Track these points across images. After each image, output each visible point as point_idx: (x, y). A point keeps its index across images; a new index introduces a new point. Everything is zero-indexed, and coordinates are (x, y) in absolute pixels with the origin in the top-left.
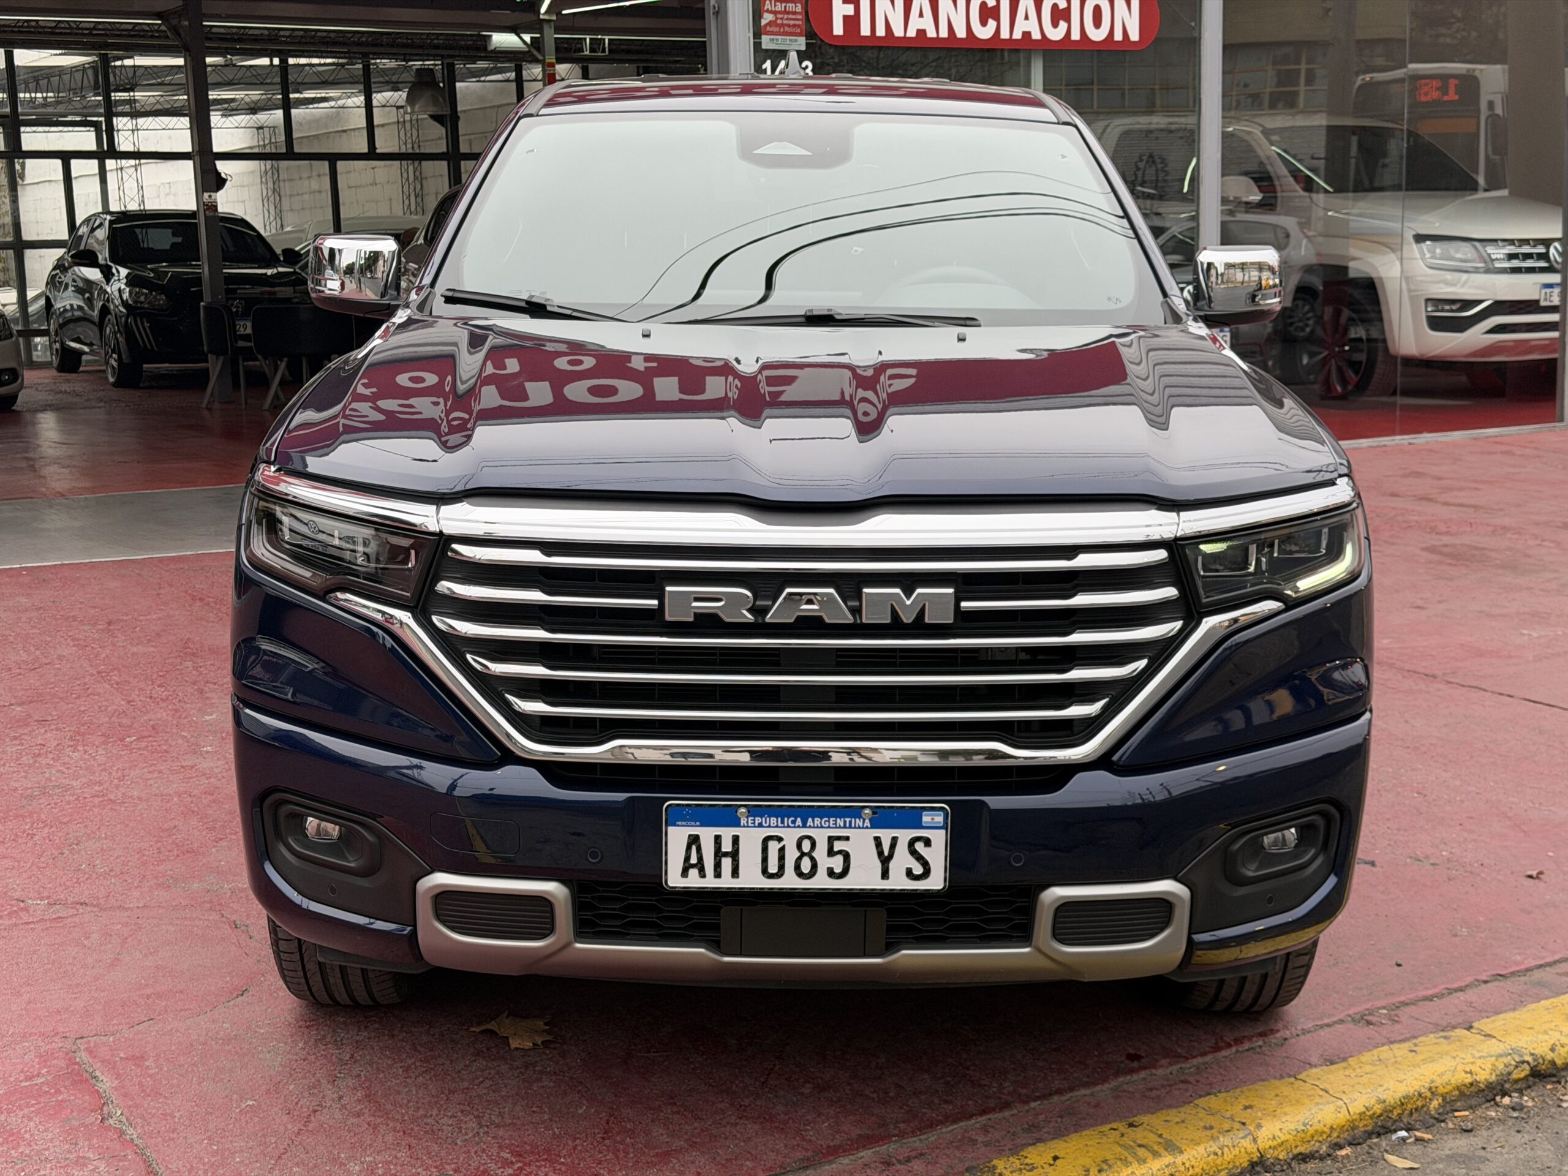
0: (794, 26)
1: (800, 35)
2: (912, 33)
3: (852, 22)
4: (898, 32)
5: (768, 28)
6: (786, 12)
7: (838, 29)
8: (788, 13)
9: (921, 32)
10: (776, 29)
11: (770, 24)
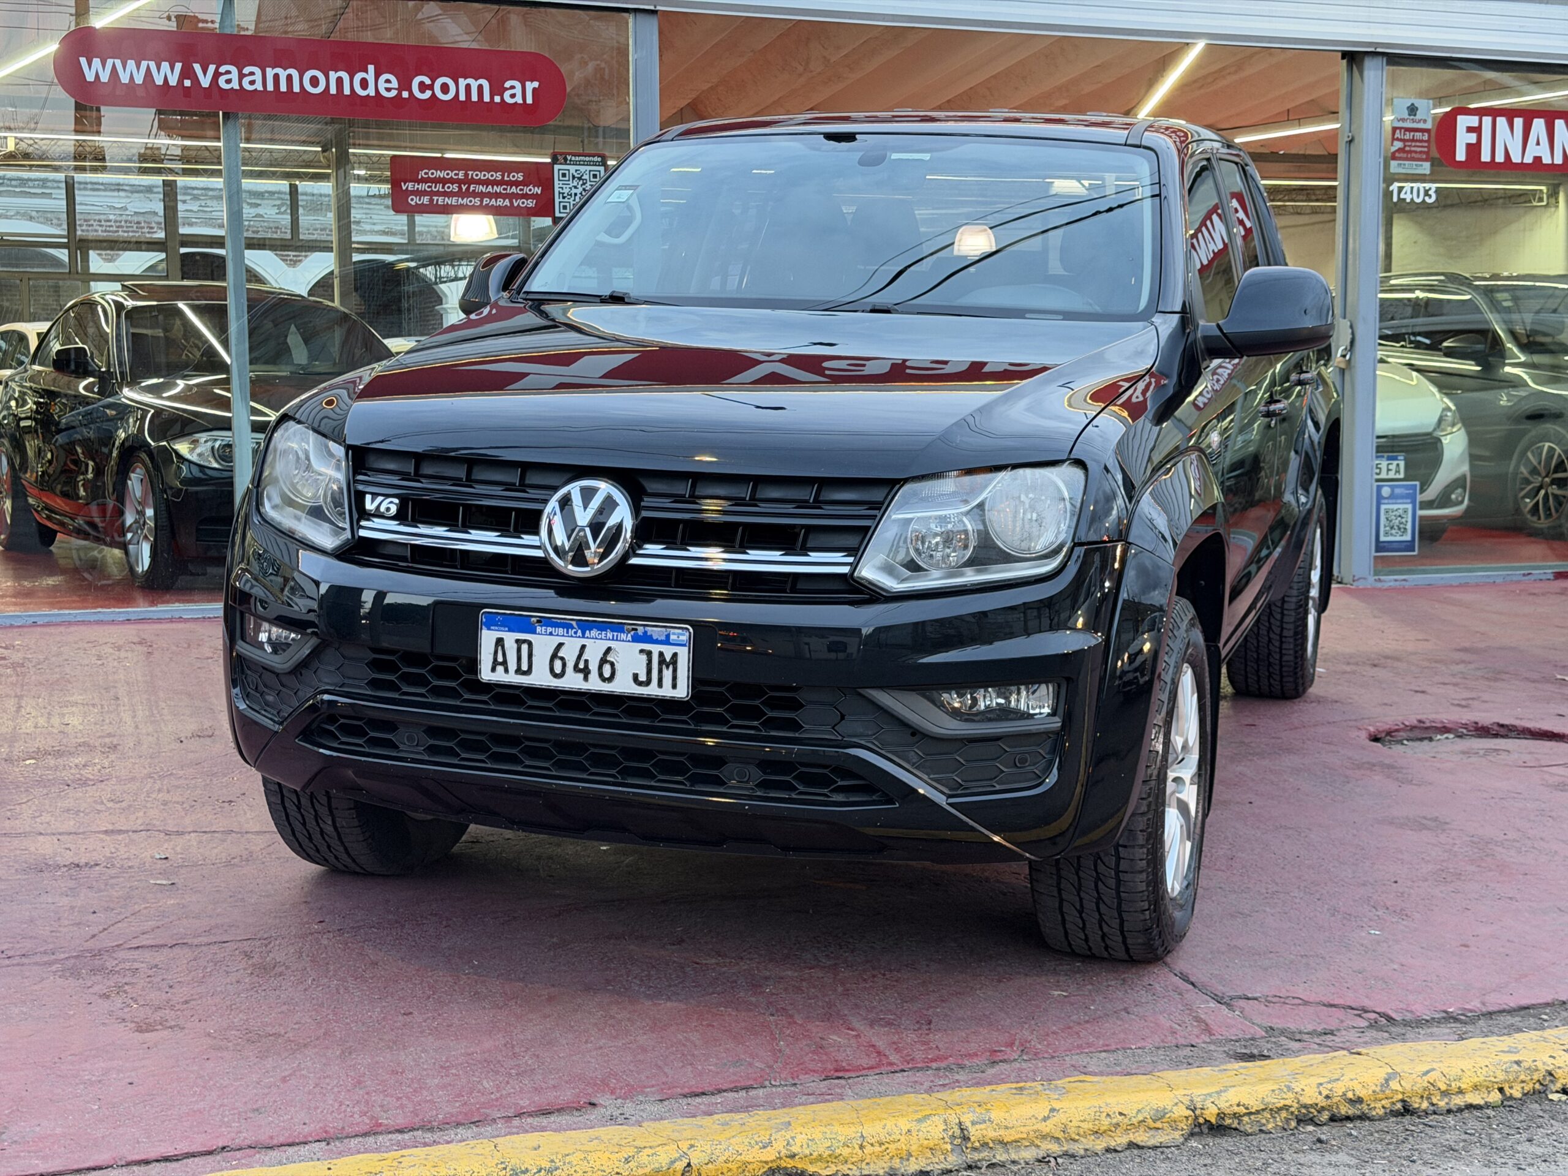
0: (1421, 152)
1: (1426, 160)
2: (1529, 159)
3: (1474, 150)
4: (1516, 158)
5: (1397, 155)
6: (1413, 140)
7: (1461, 155)
8: (1417, 141)
9: (1538, 159)
10: (1402, 155)
11: (1399, 150)
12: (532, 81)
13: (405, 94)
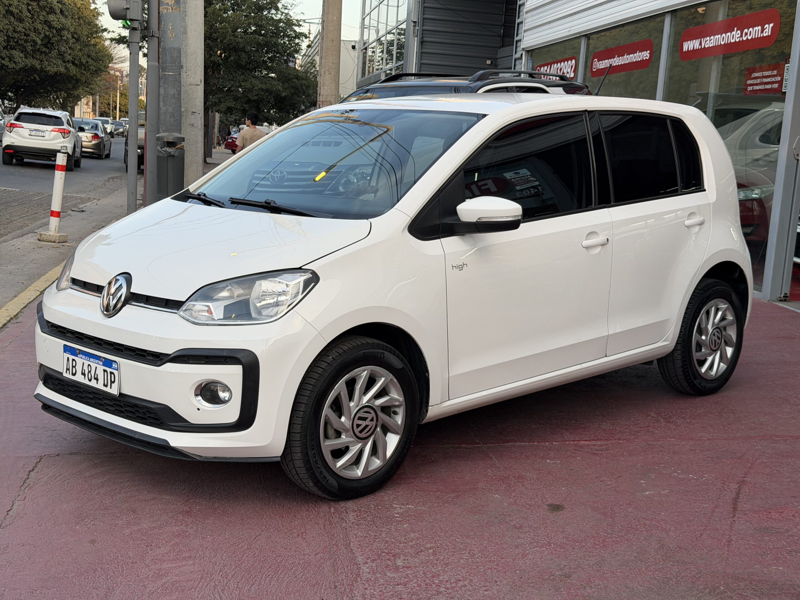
12: (771, 23)
13: (741, 40)
